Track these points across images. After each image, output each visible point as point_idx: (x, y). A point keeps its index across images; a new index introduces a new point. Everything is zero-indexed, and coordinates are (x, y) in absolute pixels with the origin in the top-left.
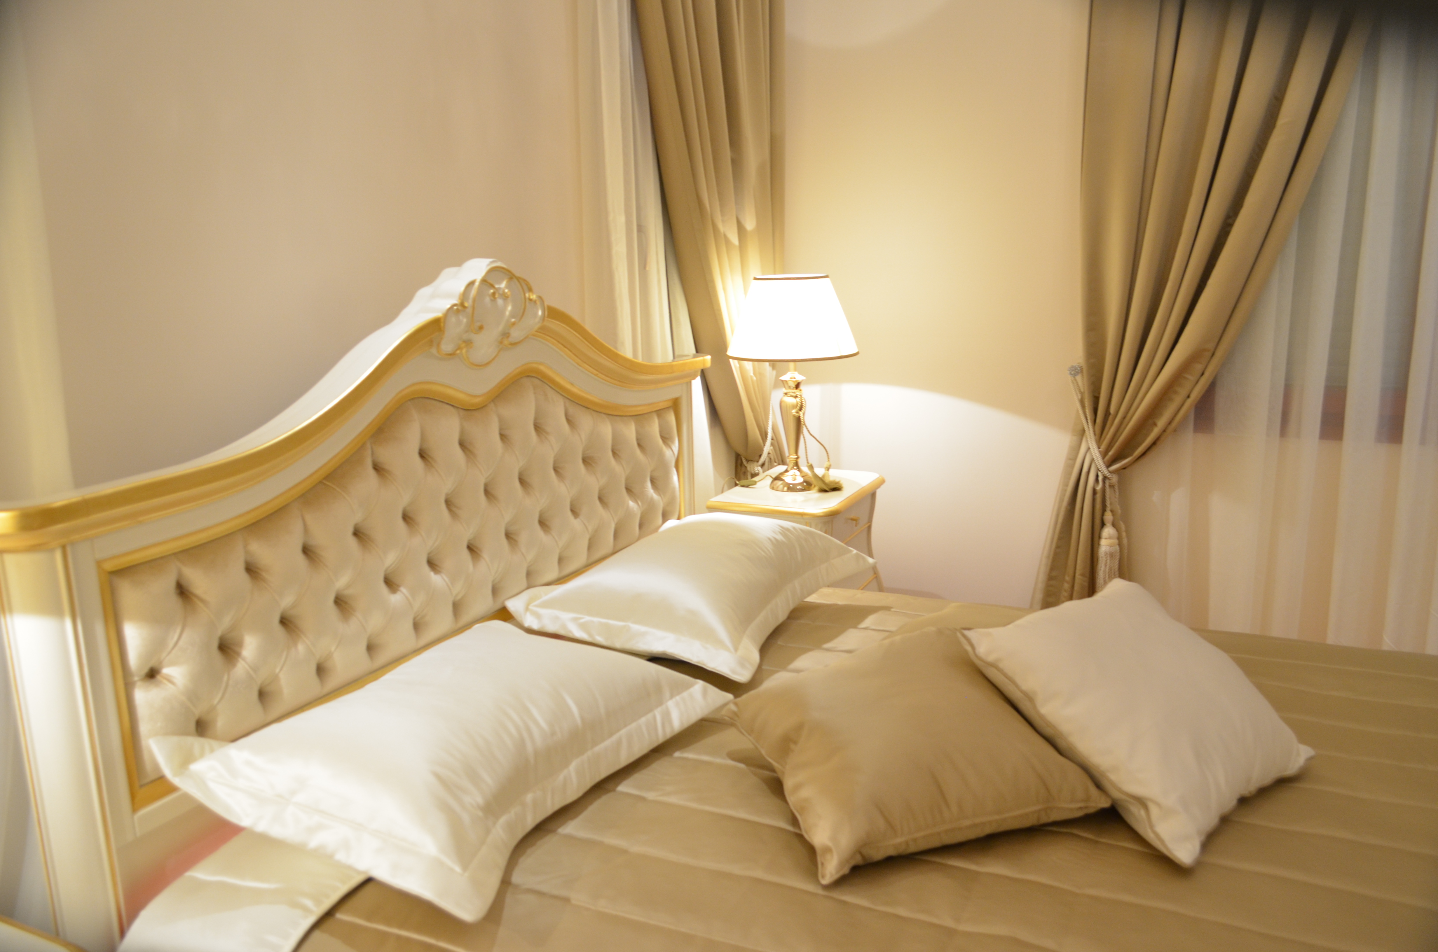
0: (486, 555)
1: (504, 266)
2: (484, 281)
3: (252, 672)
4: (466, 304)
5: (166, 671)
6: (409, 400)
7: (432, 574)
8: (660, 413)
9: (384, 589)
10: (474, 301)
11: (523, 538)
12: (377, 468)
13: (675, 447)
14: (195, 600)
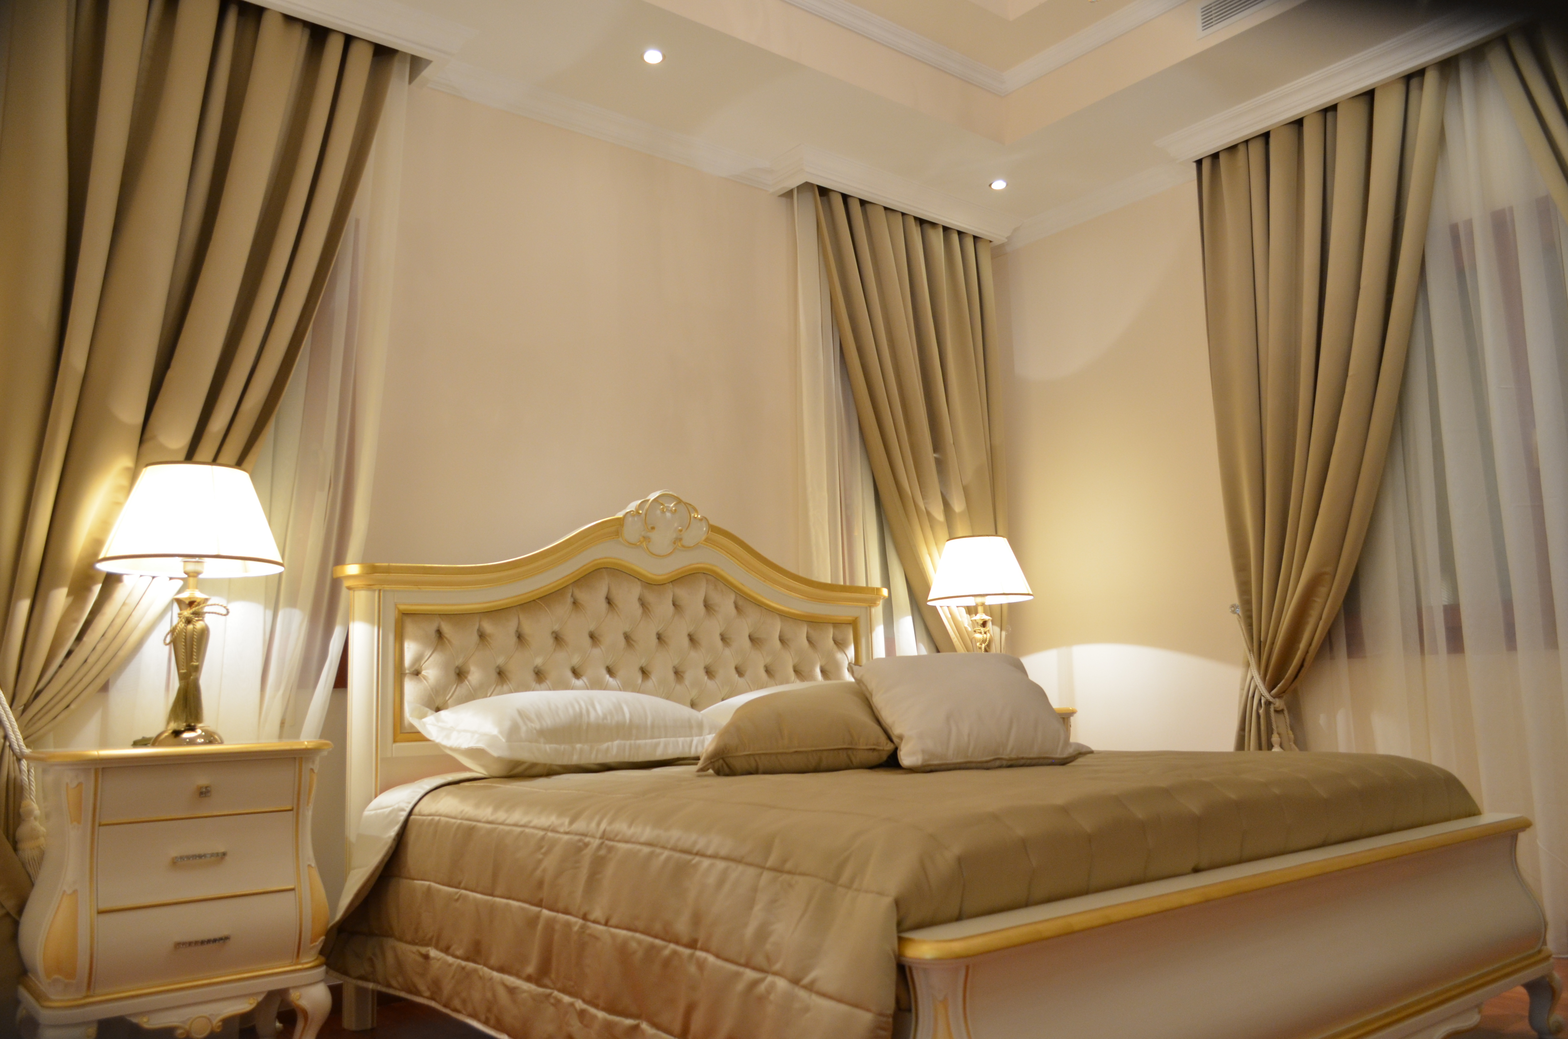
0: (654, 678)
1: (675, 495)
2: (655, 500)
3: (472, 692)
4: (641, 512)
5: (424, 673)
6: (604, 568)
7: (607, 676)
8: (836, 625)
9: (569, 674)
10: (647, 511)
11: (688, 677)
12: (575, 603)
13: (851, 652)
14: (445, 640)
